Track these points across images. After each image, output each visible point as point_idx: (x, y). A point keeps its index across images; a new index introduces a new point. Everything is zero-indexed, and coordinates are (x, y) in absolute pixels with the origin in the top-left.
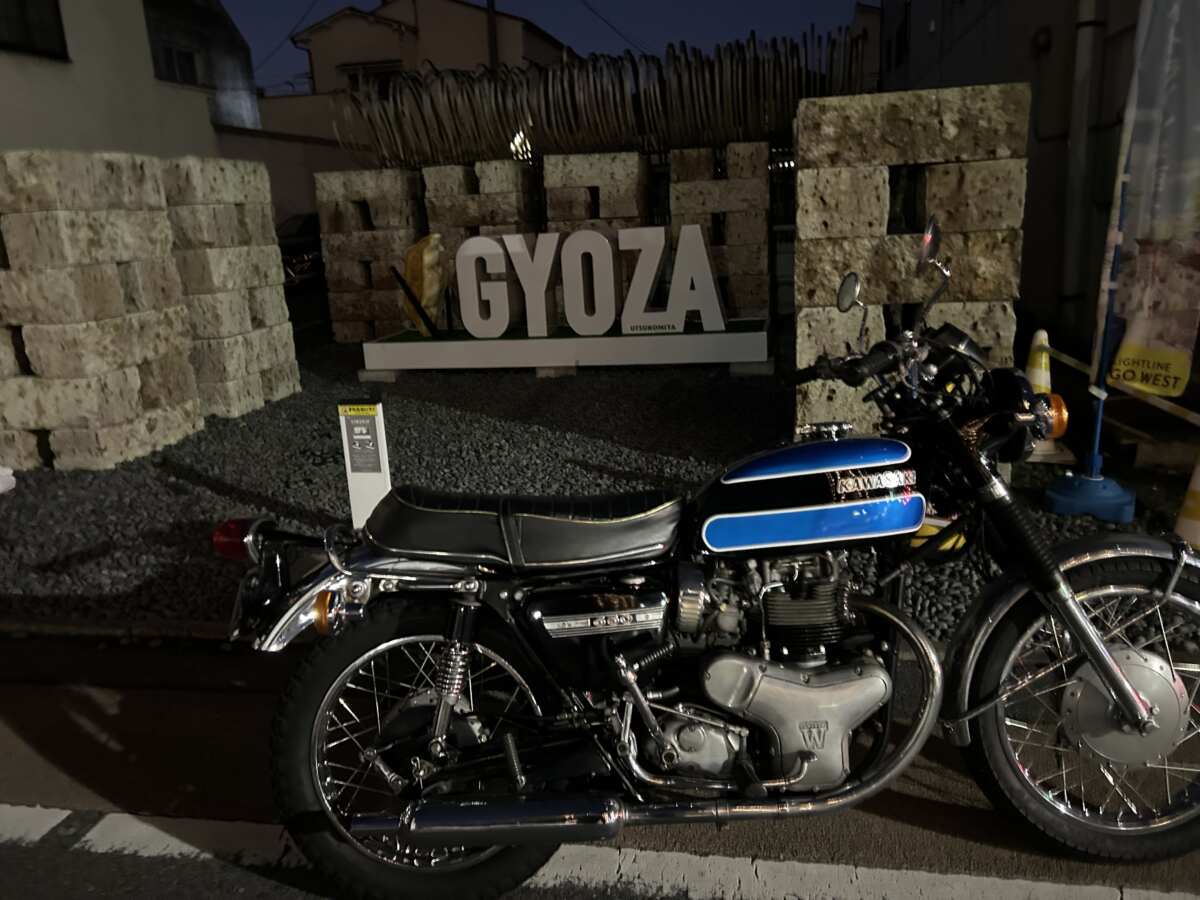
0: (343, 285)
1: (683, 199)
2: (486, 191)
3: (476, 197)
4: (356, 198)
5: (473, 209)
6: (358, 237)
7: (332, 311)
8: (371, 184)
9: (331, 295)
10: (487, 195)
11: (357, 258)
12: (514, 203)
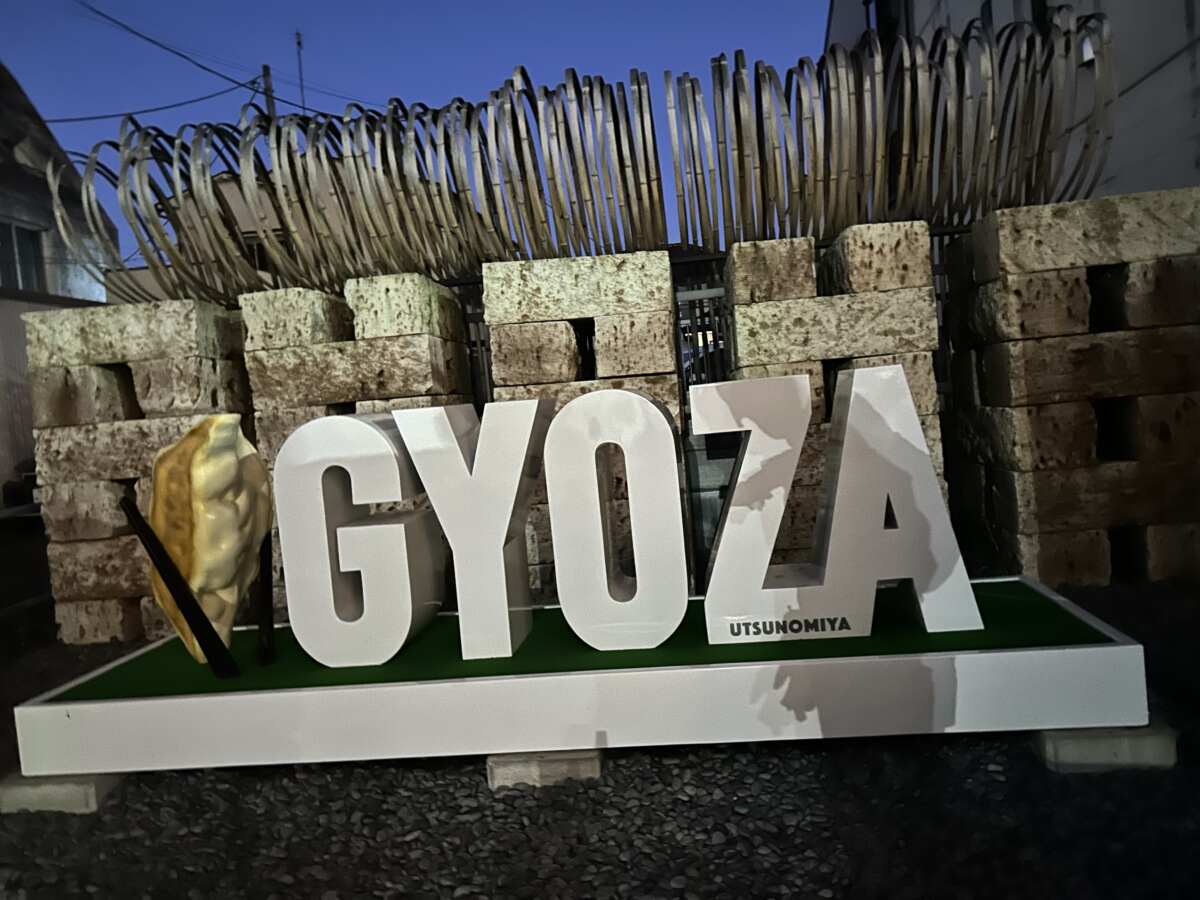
0: (76, 529)
1: (763, 336)
2: (367, 335)
3: (349, 346)
4: (106, 358)
5: (342, 369)
6: (108, 434)
7: (56, 581)
8: (136, 328)
9: (53, 550)
10: (371, 342)
11: (107, 475)
12: (426, 356)
